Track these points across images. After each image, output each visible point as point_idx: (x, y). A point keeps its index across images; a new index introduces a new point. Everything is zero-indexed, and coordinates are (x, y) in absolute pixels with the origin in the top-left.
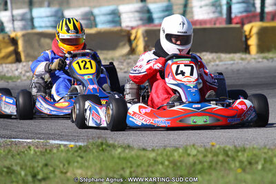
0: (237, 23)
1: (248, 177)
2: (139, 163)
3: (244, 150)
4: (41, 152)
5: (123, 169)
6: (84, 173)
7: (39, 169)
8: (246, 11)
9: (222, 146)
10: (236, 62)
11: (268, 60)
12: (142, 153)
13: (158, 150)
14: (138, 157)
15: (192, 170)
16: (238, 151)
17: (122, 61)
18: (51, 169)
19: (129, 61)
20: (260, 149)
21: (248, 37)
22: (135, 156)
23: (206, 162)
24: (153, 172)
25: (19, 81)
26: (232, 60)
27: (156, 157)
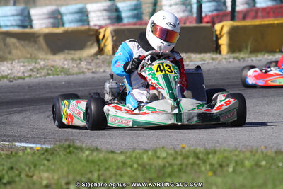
0: (207, 23)
1: (219, 180)
2: (107, 166)
3: (215, 152)
4: (7, 154)
5: (91, 172)
6: (50, 177)
7: (4, 172)
8: (216, 10)
9: (192, 148)
10: (206, 62)
11: (239, 60)
12: (111, 156)
13: (126, 153)
14: (106, 160)
15: (162, 173)
16: (208, 154)
17: (90, 60)
18: (17, 172)
19: (98, 61)
20: (231, 152)
21: (219, 36)
22: (103, 159)
23: (176, 165)
24: (121, 176)
26: (202, 60)
27: (125, 160)
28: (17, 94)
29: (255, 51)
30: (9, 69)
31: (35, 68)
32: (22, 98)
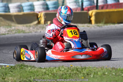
0: (86, 10)
2: (38, 74)
3: (85, 68)
5: (31, 77)
6: (13, 79)
8: (90, 5)
9: (75, 66)
11: (99, 27)
12: (40, 70)
14: (37, 71)
15: (61, 77)
16: (83, 69)
17: (34, 27)
19: (37, 27)
20: (92, 68)
21: (91, 16)
22: (36, 71)
23: (68, 74)
26: (83, 26)
27: (46, 71)
29: (106, 23)
31: (10, 30)
32: (3, 43)
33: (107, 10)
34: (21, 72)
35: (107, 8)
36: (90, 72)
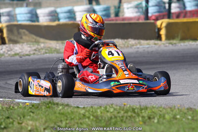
2: (73, 117)
3: (146, 108)
4: (7, 108)
5: (61, 121)
6: (34, 124)
7: (2, 120)
8: (159, 12)
10: (150, 46)
11: (172, 45)
12: (76, 110)
13: (87, 107)
14: (72, 112)
16: (141, 109)
18: (11, 120)
20: (157, 108)
21: (160, 29)
22: (70, 112)
23: (119, 117)
24: (81, 124)
25: (3, 57)
26: (148, 44)
27: (85, 113)
28: (24, 66)
29: (183, 39)
30: (20, 49)
31: (37, 48)
32: (26, 68)
33: (185, 20)
34: (47, 113)
35: (185, 17)
36: (153, 114)
